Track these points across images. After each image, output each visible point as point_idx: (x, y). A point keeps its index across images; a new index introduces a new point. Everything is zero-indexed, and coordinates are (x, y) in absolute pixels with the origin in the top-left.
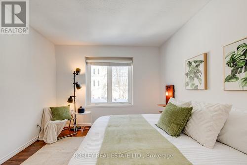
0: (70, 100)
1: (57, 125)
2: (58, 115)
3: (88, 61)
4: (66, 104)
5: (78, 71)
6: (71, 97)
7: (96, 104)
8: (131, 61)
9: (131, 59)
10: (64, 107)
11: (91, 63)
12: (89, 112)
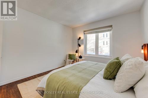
0: (77, 52)
1: (69, 61)
2: (71, 57)
3: (85, 32)
4: (75, 53)
5: (80, 38)
6: (77, 50)
7: (89, 55)
8: (111, 28)
9: (111, 26)
10: (73, 55)
11: (86, 33)
12: (84, 58)
